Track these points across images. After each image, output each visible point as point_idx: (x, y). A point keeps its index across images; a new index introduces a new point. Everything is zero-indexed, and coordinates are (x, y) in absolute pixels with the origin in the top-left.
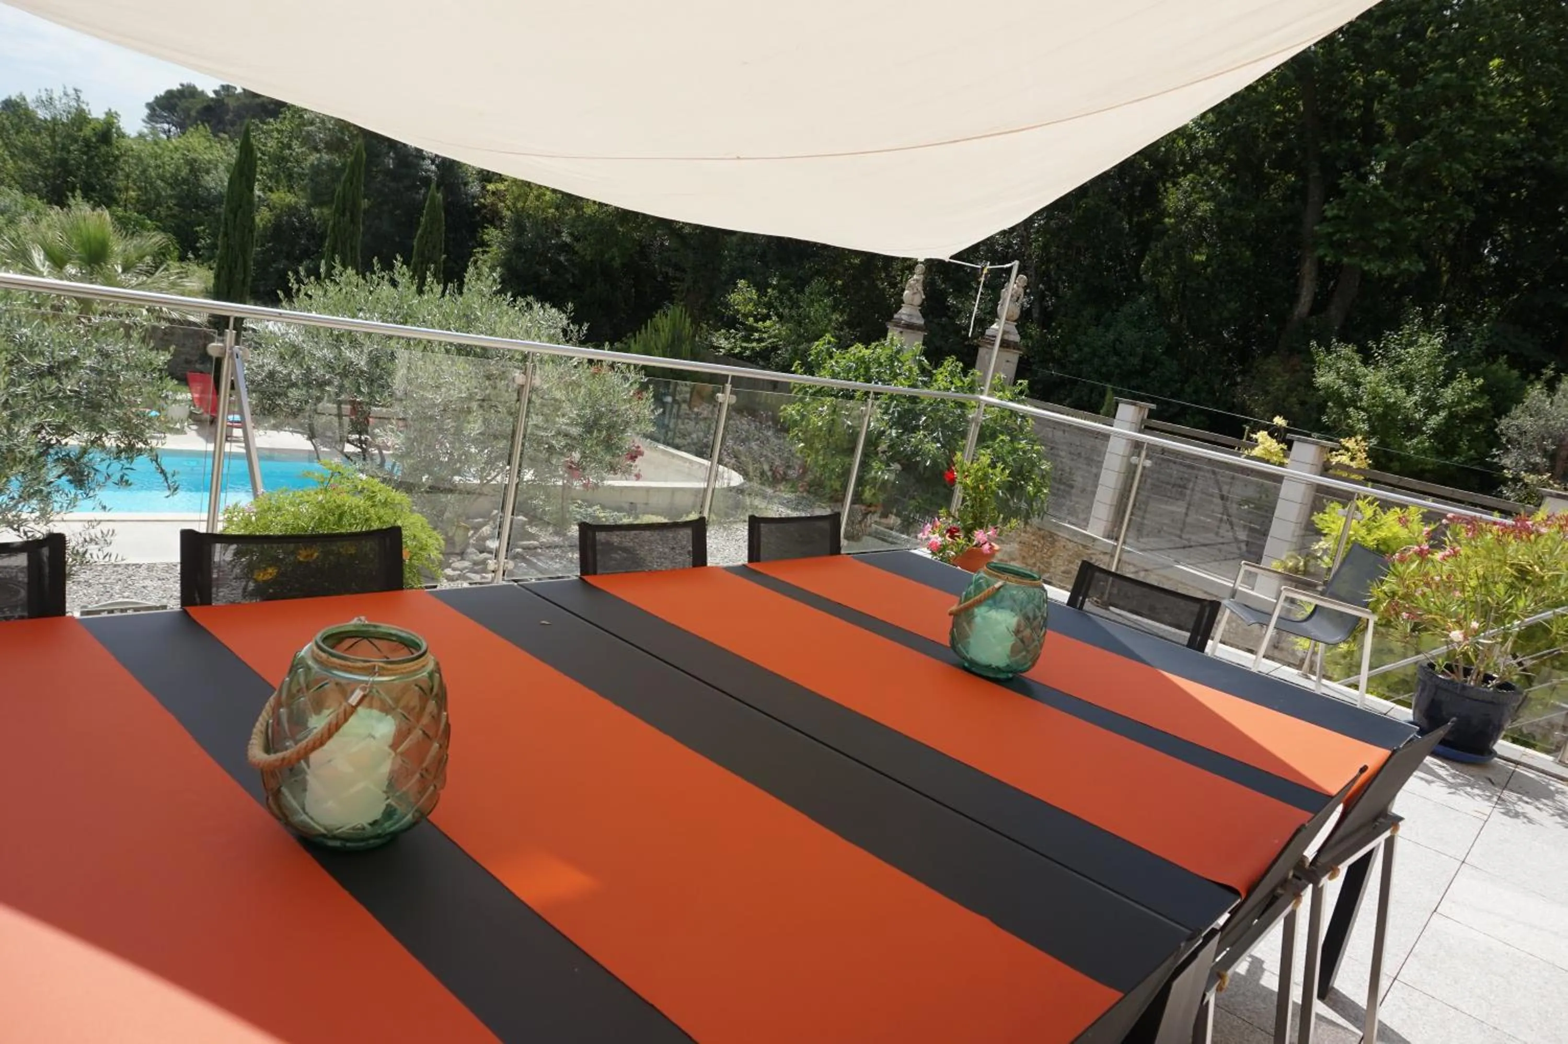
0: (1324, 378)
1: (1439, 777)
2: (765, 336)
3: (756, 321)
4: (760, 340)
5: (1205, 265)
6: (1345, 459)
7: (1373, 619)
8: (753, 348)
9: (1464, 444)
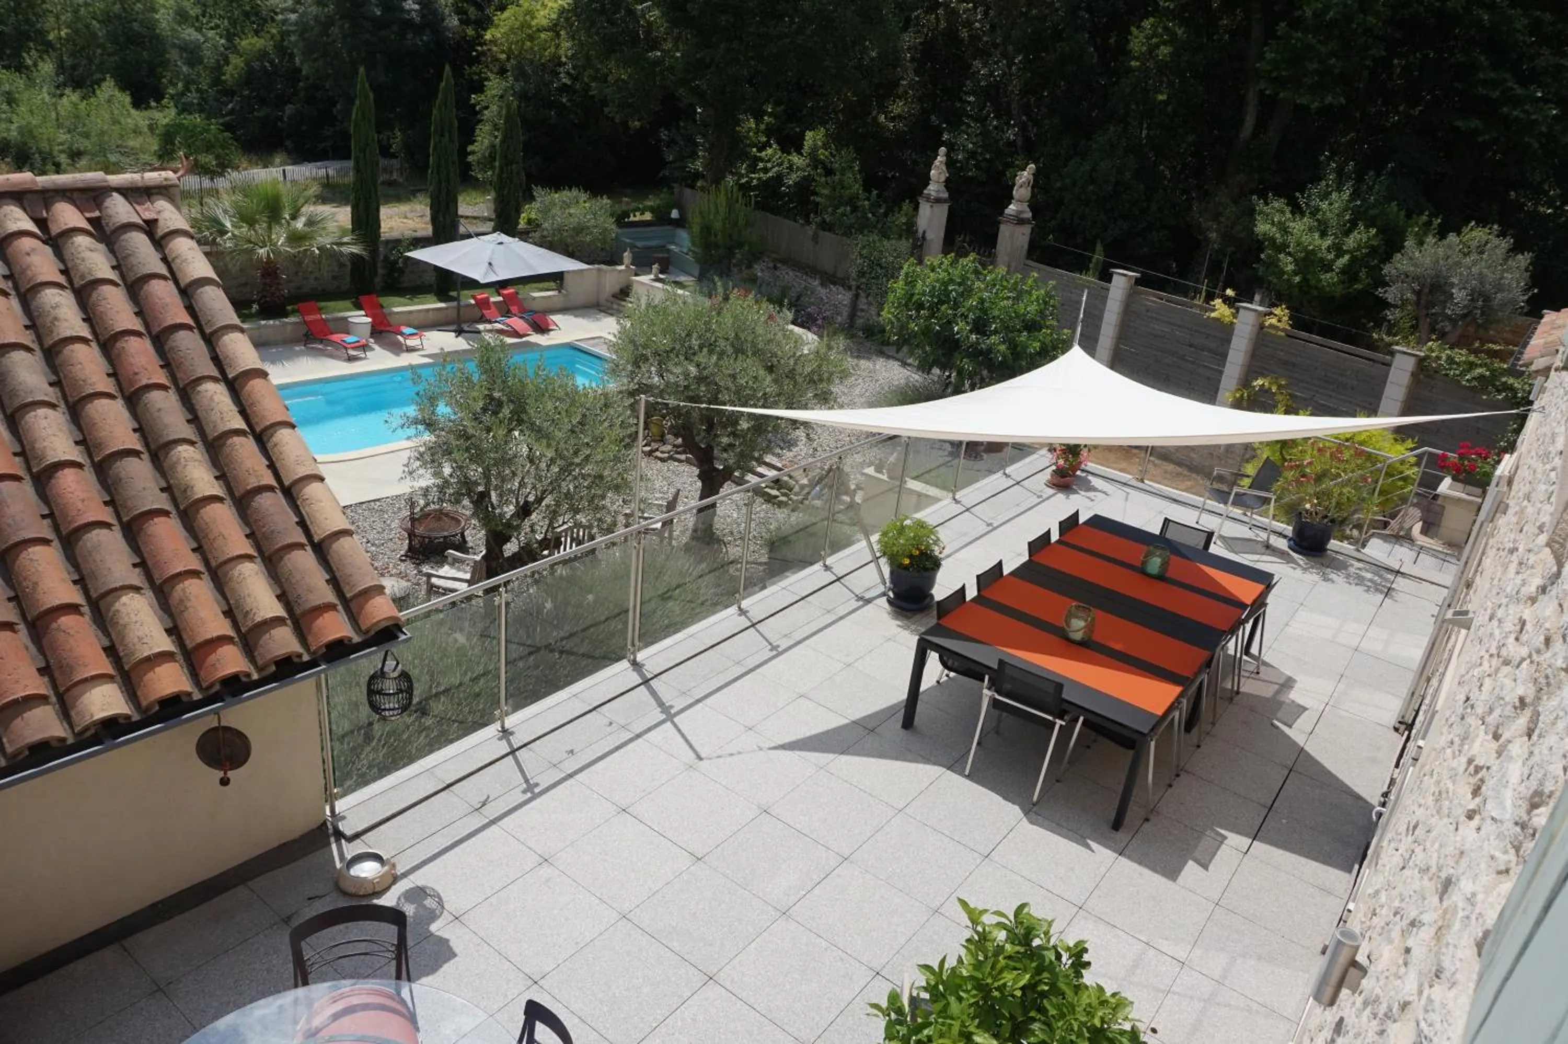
0: (1262, 227)
1: (1299, 565)
2: (769, 165)
3: (760, 151)
4: (766, 170)
5: (1166, 103)
6: (1274, 321)
7: (1274, 497)
8: (759, 179)
9: (1362, 275)
